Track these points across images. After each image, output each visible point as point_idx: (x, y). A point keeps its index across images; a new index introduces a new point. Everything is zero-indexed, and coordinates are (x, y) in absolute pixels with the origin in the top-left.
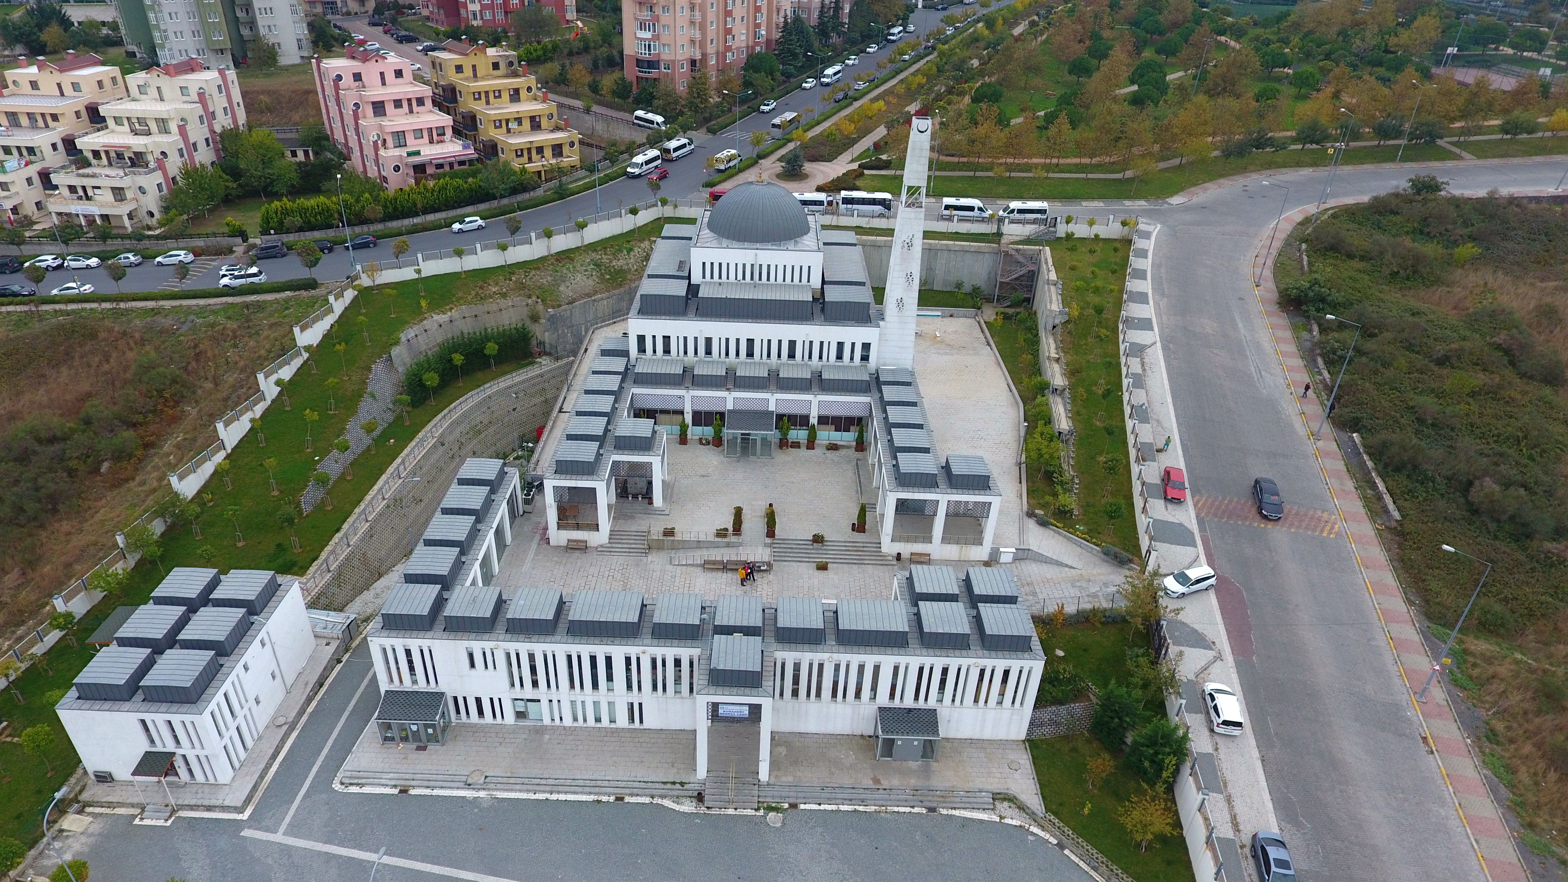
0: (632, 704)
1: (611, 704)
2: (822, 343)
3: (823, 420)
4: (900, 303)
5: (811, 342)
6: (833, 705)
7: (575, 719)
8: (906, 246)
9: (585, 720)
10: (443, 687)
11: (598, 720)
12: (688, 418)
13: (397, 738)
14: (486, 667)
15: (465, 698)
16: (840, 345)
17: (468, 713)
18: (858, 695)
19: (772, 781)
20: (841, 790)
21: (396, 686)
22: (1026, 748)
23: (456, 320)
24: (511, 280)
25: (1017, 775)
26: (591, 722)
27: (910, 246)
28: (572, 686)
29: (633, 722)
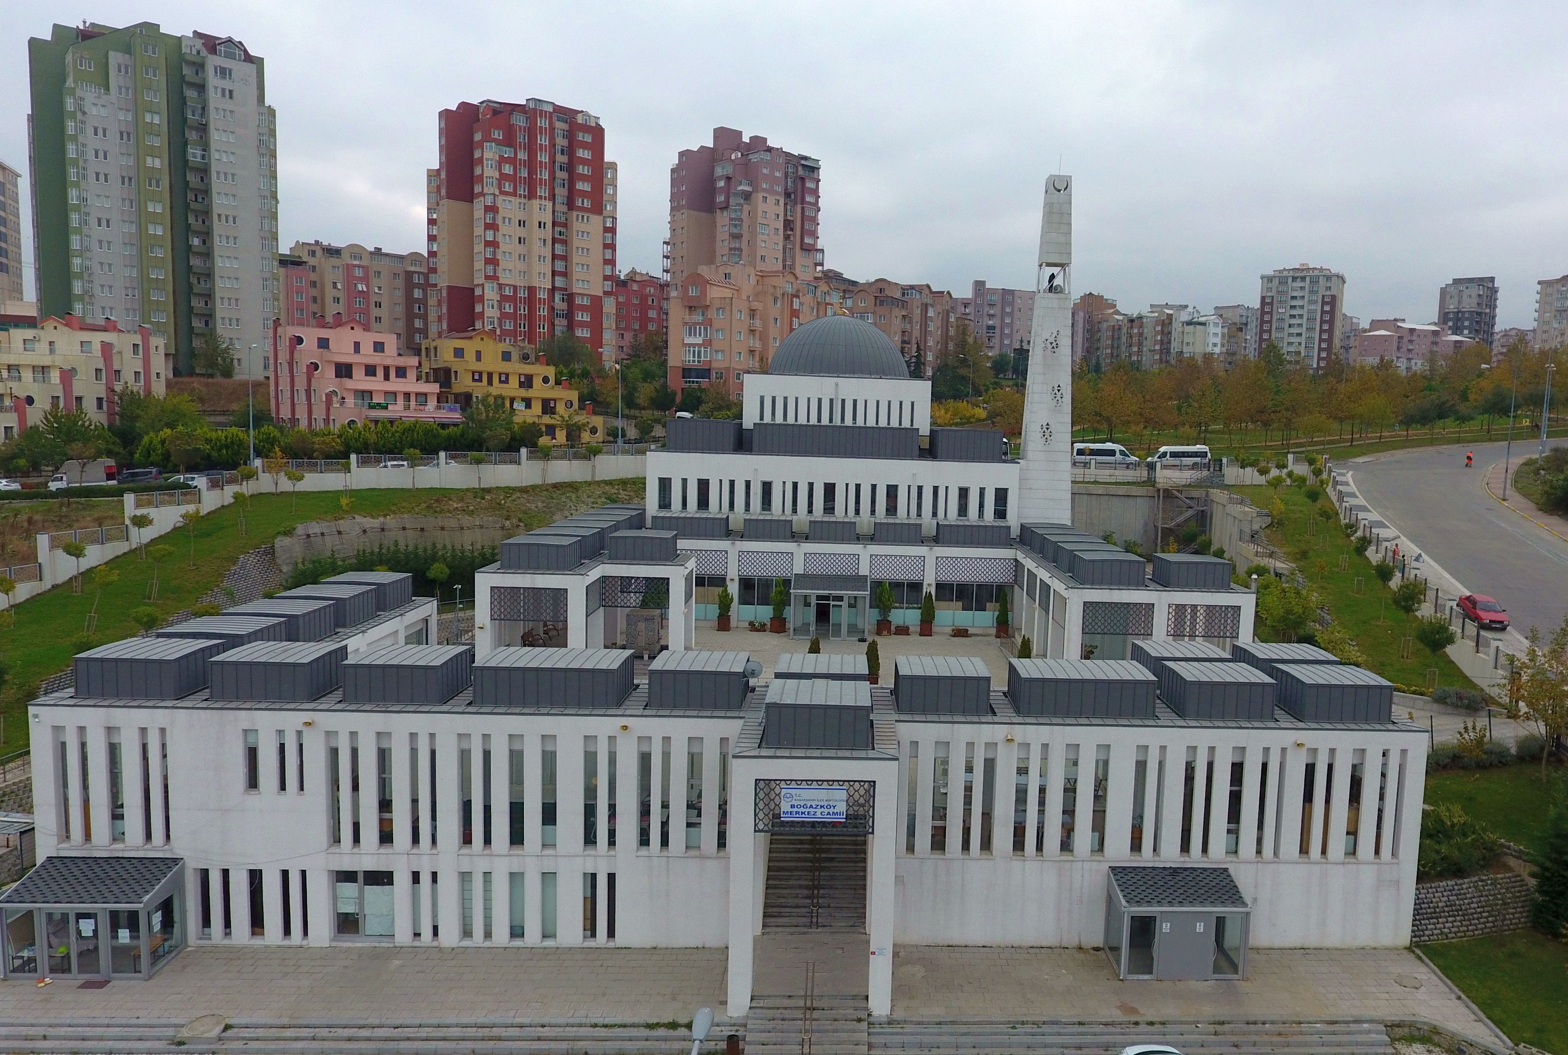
0: (594, 876)
1: (548, 878)
2: (936, 489)
3: (944, 590)
4: (1046, 431)
5: (920, 488)
6: (1017, 865)
7: (467, 933)
8: (1050, 347)
9: (488, 935)
10: (179, 847)
11: (517, 932)
12: (733, 589)
13: (43, 963)
14: (283, 787)
15: (226, 873)
16: (964, 493)
17: (227, 924)
18: (1066, 845)
19: (899, 1015)
20: (1055, 1029)
21: (74, 848)
22: (1420, 959)
23: (390, 530)
24: (484, 499)
25: (1422, 994)
26: (501, 935)
27: (1055, 346)
28: (467, 839)
29: (594, 935)
